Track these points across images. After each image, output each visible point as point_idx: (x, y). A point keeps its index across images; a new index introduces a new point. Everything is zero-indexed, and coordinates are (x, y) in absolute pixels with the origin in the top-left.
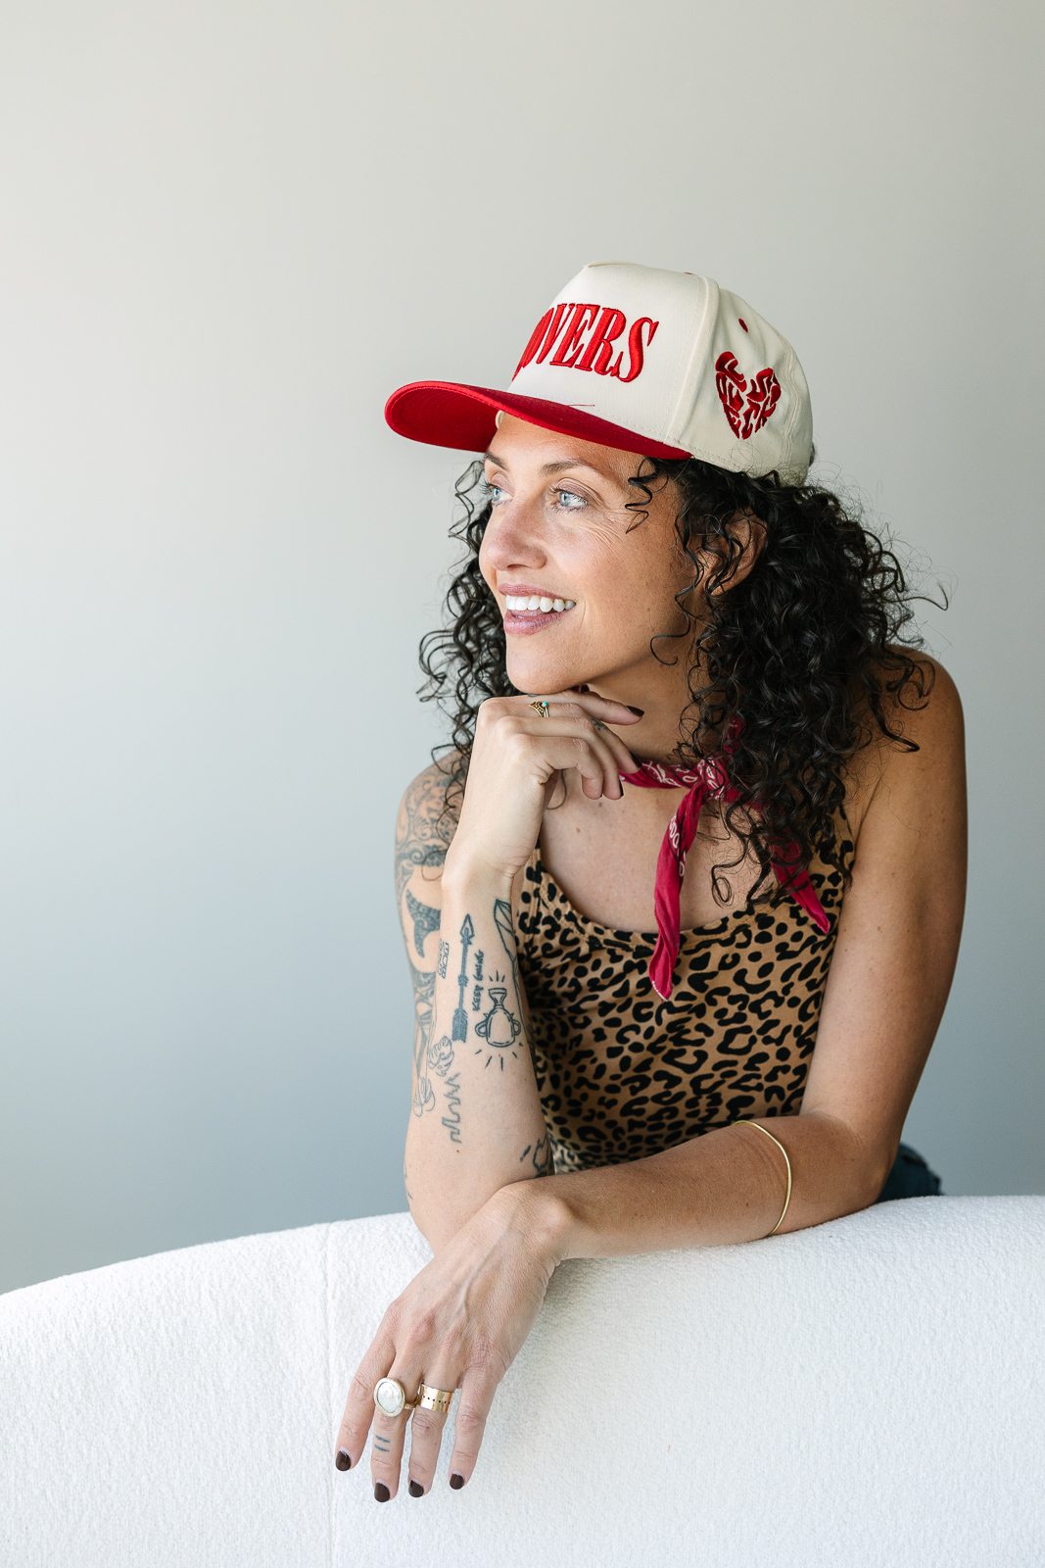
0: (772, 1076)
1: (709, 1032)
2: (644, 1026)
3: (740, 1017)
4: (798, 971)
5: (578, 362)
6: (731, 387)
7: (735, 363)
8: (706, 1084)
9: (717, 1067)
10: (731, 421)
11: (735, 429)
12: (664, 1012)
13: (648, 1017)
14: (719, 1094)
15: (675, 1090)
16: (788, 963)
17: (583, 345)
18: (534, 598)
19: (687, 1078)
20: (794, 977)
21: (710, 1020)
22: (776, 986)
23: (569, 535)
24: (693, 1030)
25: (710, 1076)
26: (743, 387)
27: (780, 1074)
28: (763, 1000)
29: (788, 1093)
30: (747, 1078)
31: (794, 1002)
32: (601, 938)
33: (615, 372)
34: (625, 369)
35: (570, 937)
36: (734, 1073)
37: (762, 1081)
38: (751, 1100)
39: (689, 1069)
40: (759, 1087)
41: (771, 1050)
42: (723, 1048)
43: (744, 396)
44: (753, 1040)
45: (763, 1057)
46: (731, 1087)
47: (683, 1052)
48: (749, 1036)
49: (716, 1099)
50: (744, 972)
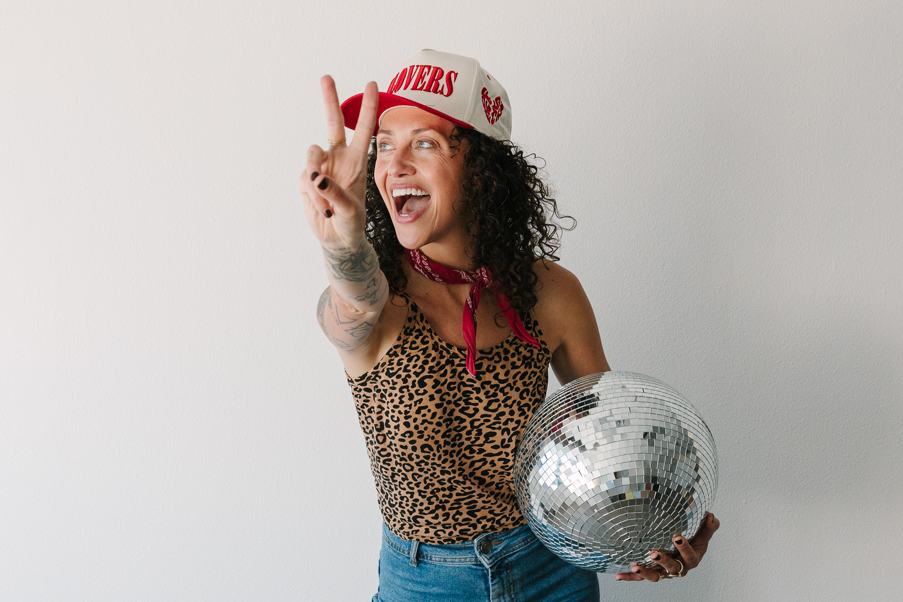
0: (506, 423)
1: (481, 401)
2: (452, 393)
3: (495, 395)
4: (519, 375)
5: (424, 88)
6: (487, 102)
7: (487, 93)
8: (476, 424)
9: (482, 416)
10: (487, 116)
11: (489, 119)
12: (462, 386)
13: (454, 388)
14: (481, 430)
15: (462, 425)
16: (516, 371)
17: (425, 82)
18: (409, 190)
19: (469, 420)
20: (518, 378)
21: (482, 395)
22: (511, 381)
23: (424, 161)
24: (474, 399)
25: (479, 420)
26: (490, 103)
27: (509, 422)
28: (505, 387)
29: (512, 432)
30: (494, 423)
31: (517, 389)
32: (440, 344)
33: (441, 92)
34: (446, 91)
35: (426, 339)
36: (489, 421)
37: (501, 425)
38: (495, 434)
39: (470, 416)
40: (499, 428)
41: (507, 410)
42: (486, 409)
43: (491, 106)
44: (499, 406)
45: (503, 414)
46: (487, 427)
47: (468, 408)
48: (498, 403)
49: (480, 432)
50: (498, 374)
